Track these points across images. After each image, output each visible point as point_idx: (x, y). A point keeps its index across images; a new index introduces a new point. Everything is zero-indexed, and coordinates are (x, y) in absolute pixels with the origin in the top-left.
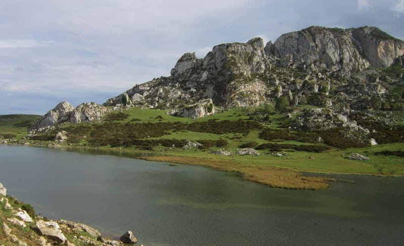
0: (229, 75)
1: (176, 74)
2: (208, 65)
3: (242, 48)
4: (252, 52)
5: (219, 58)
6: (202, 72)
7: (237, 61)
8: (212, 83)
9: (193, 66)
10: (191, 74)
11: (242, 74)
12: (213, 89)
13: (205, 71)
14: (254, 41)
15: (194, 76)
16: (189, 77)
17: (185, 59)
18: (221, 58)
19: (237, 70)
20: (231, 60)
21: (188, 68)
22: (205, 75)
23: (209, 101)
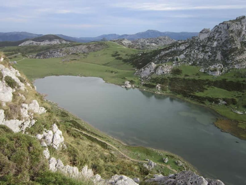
0: (230, 48)
1: (198, 40)
2: (217, 38)
3: (236, 27)
4: (241, 29)
5: (224, 34)
6: (214, 41)
7: (234, 39)
8: (219, 49)
9: (208, 36)
10: (207, 42)
11: (237, 48)
12: (221, 54)
13: (215, 41)
14: (242, 19)
15: (209, 43)
16: (206, 43)
17: (204, 32)
18: (225, 35)
19: (235, 45)
20: (231, 38)
21: (206, 37)
22: (215, 44)
23: (221, 67)
